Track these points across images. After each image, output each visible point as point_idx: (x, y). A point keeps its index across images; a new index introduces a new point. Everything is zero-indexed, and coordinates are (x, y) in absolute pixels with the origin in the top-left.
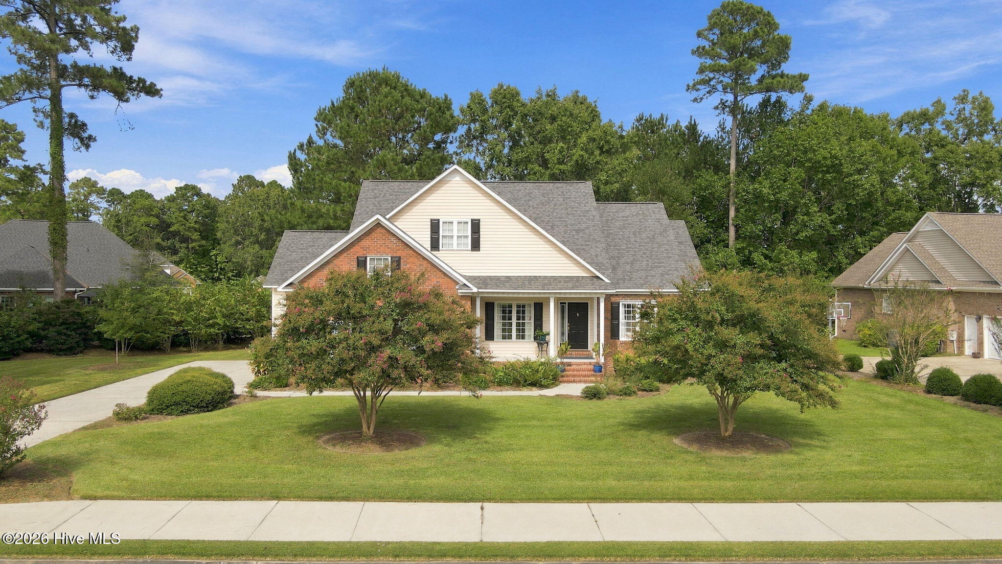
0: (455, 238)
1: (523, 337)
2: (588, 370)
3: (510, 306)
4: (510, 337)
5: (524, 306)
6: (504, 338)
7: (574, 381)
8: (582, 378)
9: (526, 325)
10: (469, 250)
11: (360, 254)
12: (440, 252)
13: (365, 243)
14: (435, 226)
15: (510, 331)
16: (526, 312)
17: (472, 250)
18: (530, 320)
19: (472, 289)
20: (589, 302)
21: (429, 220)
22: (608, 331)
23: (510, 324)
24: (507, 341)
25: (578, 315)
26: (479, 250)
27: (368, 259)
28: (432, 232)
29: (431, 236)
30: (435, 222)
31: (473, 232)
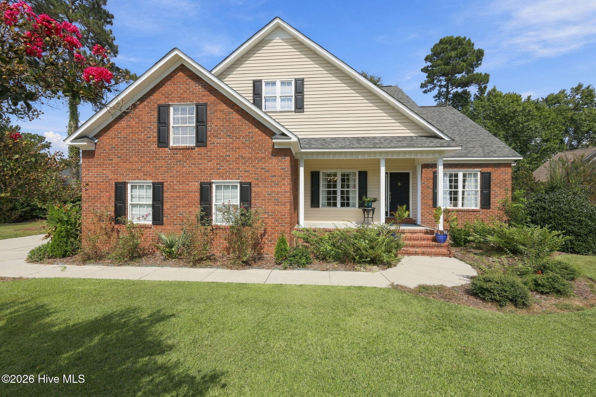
0: (278, 99)
1: (348, 205)
3: (335, 175)
4: (335, 205)
5: (348, 175)
6: (329, 205)
7: (416, 254)
9: (351, 193)
10: (291, 112)
11: (162, 102)
13: (168, 88)
14: (257, 86)
15: (335, 198)
16: (351, 180)
17: (295, 112)
18: (355, 188)
19: (291, 138)
20: (411, 172)
21: (252, 82)
22: (431, 200)
23: (335, 192)
24: (332, 209)
25: (399, 184)
26: (303, 112)
27: (171, 109)
28: (254, 94)
29: (254, 97)
30: (257, 83)
31: (296, 92)
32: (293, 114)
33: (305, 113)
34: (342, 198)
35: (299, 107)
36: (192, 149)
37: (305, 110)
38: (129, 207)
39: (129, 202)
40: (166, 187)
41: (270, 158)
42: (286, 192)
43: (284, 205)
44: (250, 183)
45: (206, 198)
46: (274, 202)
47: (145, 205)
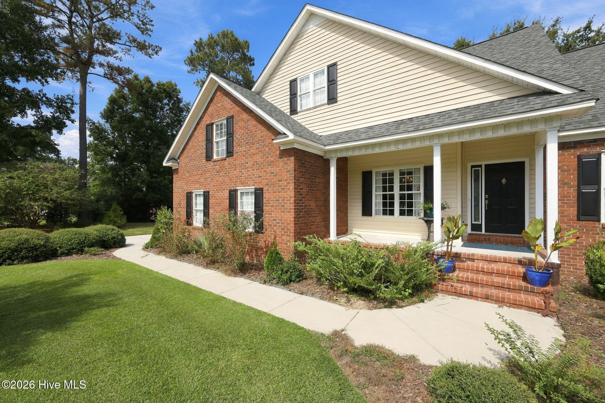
0: (312, 94)
1: (410, 213)
2: (512, 275)
3: (392, 174)
4: (392, 213)
5: (410, 173)
6: (385, 213)
7: (471, 296)
8: (494, 292)
9: (413, 197)
10: (325, 104)
11: (208, 122)
12: (299, 114)
14: (293, 86)
15: (392, 204)
16: (413, 179)
17: (328, 104)
18: (419, 189)
19: (288, 136)
20: (527, 160)
21: (289, 83)
22: (571, 206)
23: (392, 197)
24: (388, 217)
25: (504, 181)
26: (336, 102)
27: (214, 126)
28: (291, 95)
29: (291, 99)
30: (293, 83)
31: (329, 81)
32: (327, 106)
33: (339, 103)
34: (402, 204)
35: (332, 99)
36: (224, 160)
37: (338, 99)
38: (194, 212)
39: (194, 208)
40: (211, 195)
41: (277, 161)
42: (291, 197)
43: (289, 212)
44: (262, 189)
45: (233, 205)
46: (281, 209)
47: (200, 210)
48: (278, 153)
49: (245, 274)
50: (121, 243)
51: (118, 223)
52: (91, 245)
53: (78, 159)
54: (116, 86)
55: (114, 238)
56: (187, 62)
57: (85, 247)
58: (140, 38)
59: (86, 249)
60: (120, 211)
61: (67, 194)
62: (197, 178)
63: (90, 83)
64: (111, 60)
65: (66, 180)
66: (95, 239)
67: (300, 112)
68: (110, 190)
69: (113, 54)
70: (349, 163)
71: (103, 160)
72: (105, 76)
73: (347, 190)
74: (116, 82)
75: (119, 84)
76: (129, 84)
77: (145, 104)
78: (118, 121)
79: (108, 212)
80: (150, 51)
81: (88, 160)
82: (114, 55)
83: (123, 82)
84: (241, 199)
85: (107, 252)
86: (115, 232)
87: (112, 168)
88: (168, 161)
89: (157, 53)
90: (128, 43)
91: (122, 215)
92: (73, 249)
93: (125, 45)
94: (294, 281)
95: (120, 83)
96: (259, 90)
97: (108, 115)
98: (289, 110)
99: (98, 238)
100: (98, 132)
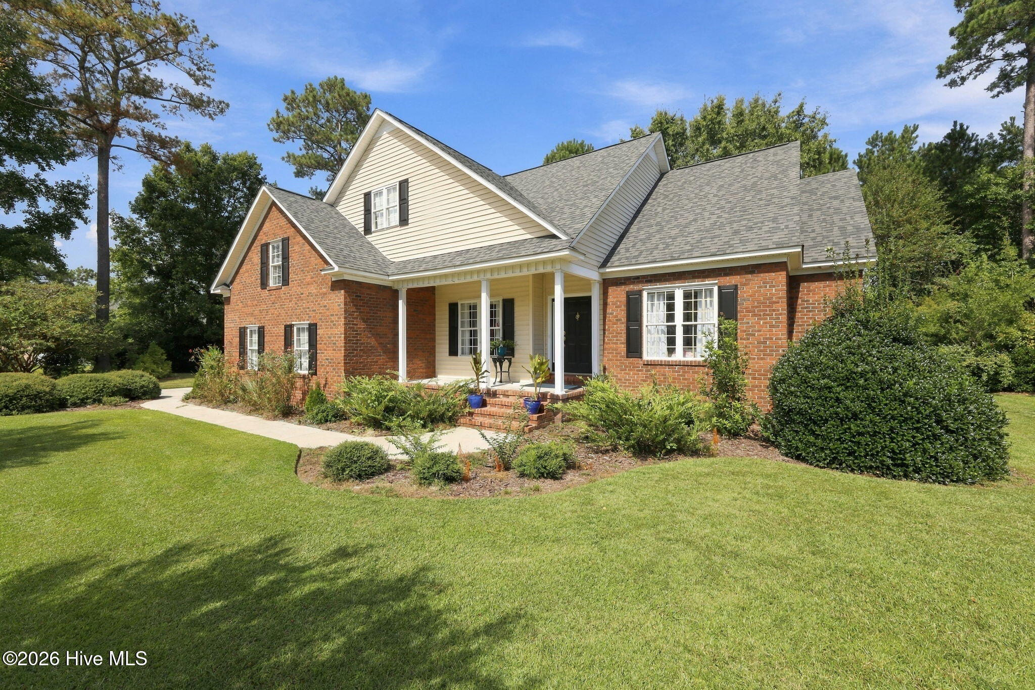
0: (385, 212)
3: (475, 307)
6: (471, 352)
9: (496, 334)
10: (397, 226)
11: (263, 242)
12: (373, 235)
13: (267, 225)
14: (367, 200)
15: (476, 342)
16: (497, 314)
17: (400, 226)
18: (499, 325)
19: (334, 268)
21: (363, 196)
22: (622, 343)
25: (578, 316)
26: (407, 224)
27: (271, 246)
28: (365, 210)
29: (365, 215)
30: (367, 196)
31: (401, 200)
32: (399, 228)
33: (410, 226)
35: (404, 220)
36: (280, 289)
37: (410, 221)
38: (249, 352)
39: (249, 348)
40: (266, 331)
41: (329, 293)
42: (341, 334)
43: (339, 350)
44: (316, 325)
45: (288, 342)
46: (333, 347)
47: (255, 350)
48: (330, 284)
49: (287, 417)
50: (154, 394)
51: (158, 372)
52: (113, 394)
53: (96, 270)
54: (157, 163)
55: (142, 387)
56: (271, 126)
57: (103, 396)
58: (195, 90)
59: (105, 399)
60: (162, 355)
61: (76, 328)
62: (250, 310)
63: (114, 158)
64: (149, 127)
65: (74, 307)
66: (117, 387)
67: (375, 232)
68: (146, 322)
69: (152, 118)
70: (436, 292)
71: (135, 275)
72: (139, 148)
73: (435, 325)
74: (156, 158)
75: (161, 160)
76: (177, 160)
77: (204, 190)
78: (159, 215)
79: (141, 356)
80: (211, 109)
81: (112, 275)
82: (153, 121)
83: (169, 158)
84: (298, 335)
85: (133, 404)
86: (144, 378)
87: (148, 288)
88: (215, 287)
89: (222, 111)
90: (174, 99)
91: (166, 360)
92: (87, 398)
93: (170, 101)
94: (330, 421)
95: (163, 158)
96: (332, 199)
97: (143, 206)
98: (363, 229)
99: (121, 386)
100: (127, 231)
